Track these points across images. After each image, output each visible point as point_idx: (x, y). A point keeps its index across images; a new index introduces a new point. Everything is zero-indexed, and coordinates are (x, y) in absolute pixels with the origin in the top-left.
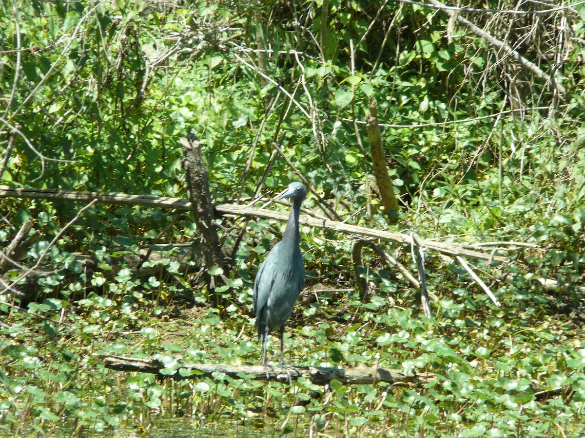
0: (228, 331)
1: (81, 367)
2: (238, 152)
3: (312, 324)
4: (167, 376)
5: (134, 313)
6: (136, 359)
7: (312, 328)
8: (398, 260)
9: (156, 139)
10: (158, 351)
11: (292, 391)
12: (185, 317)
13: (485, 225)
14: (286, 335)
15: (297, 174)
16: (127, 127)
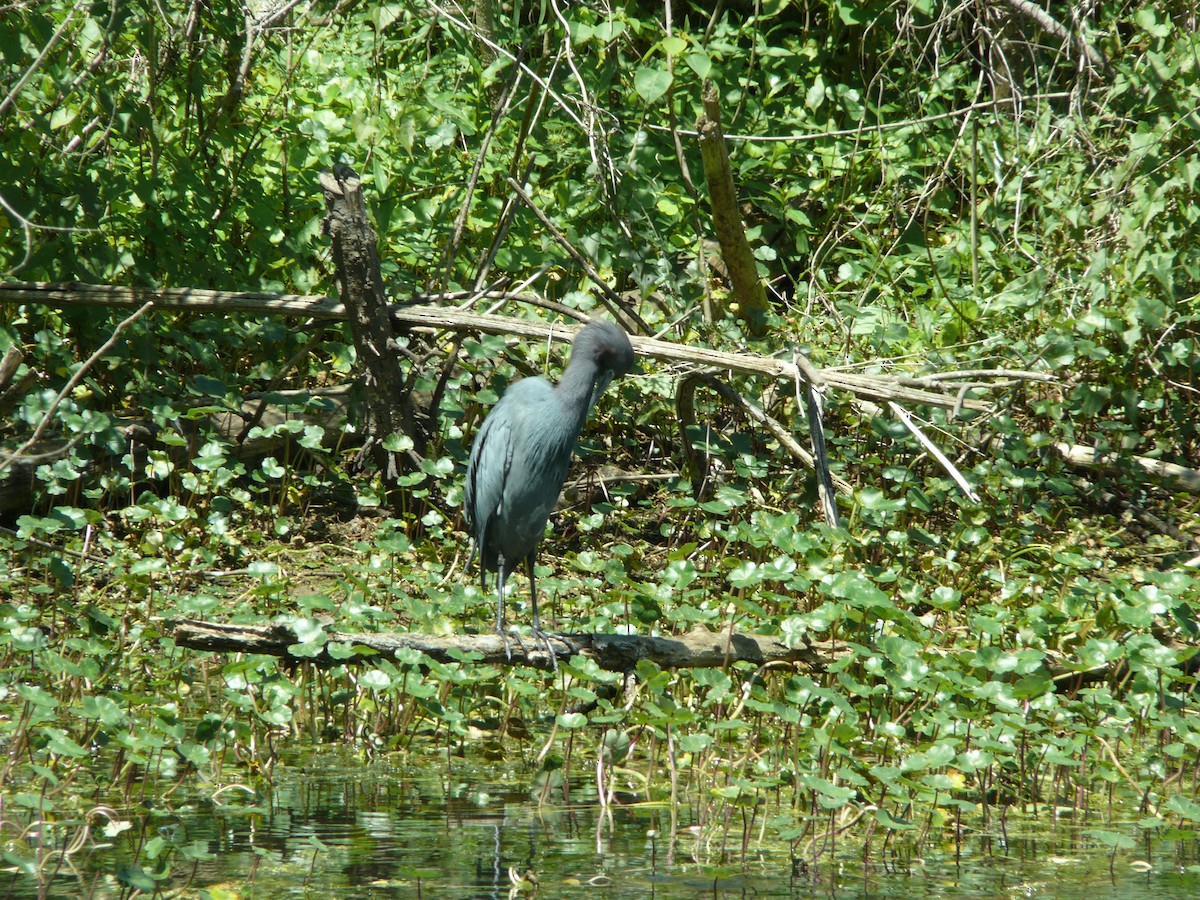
0: (426, 565)
1: (129, 644)
2: (438, 199)
3: (598, 548)
4: (305, 660)
5: (233, 532)
6: (239, 627)
7: (596, 554)
8: (769, 412)
9: (271, 175)
10: (285, 610)
11: (558, 685)
12: (337, 539)
13: (945, 338)
14: (543, 571)
15: (560, 241)
16: (211, 152)
